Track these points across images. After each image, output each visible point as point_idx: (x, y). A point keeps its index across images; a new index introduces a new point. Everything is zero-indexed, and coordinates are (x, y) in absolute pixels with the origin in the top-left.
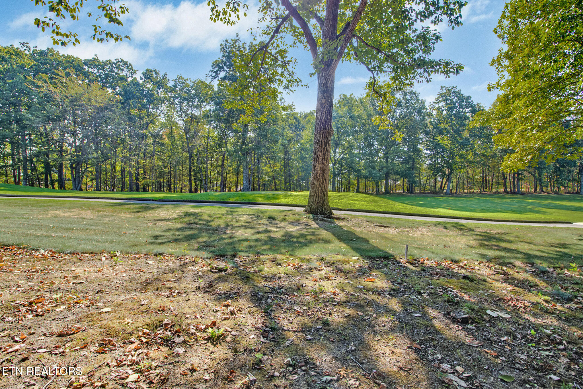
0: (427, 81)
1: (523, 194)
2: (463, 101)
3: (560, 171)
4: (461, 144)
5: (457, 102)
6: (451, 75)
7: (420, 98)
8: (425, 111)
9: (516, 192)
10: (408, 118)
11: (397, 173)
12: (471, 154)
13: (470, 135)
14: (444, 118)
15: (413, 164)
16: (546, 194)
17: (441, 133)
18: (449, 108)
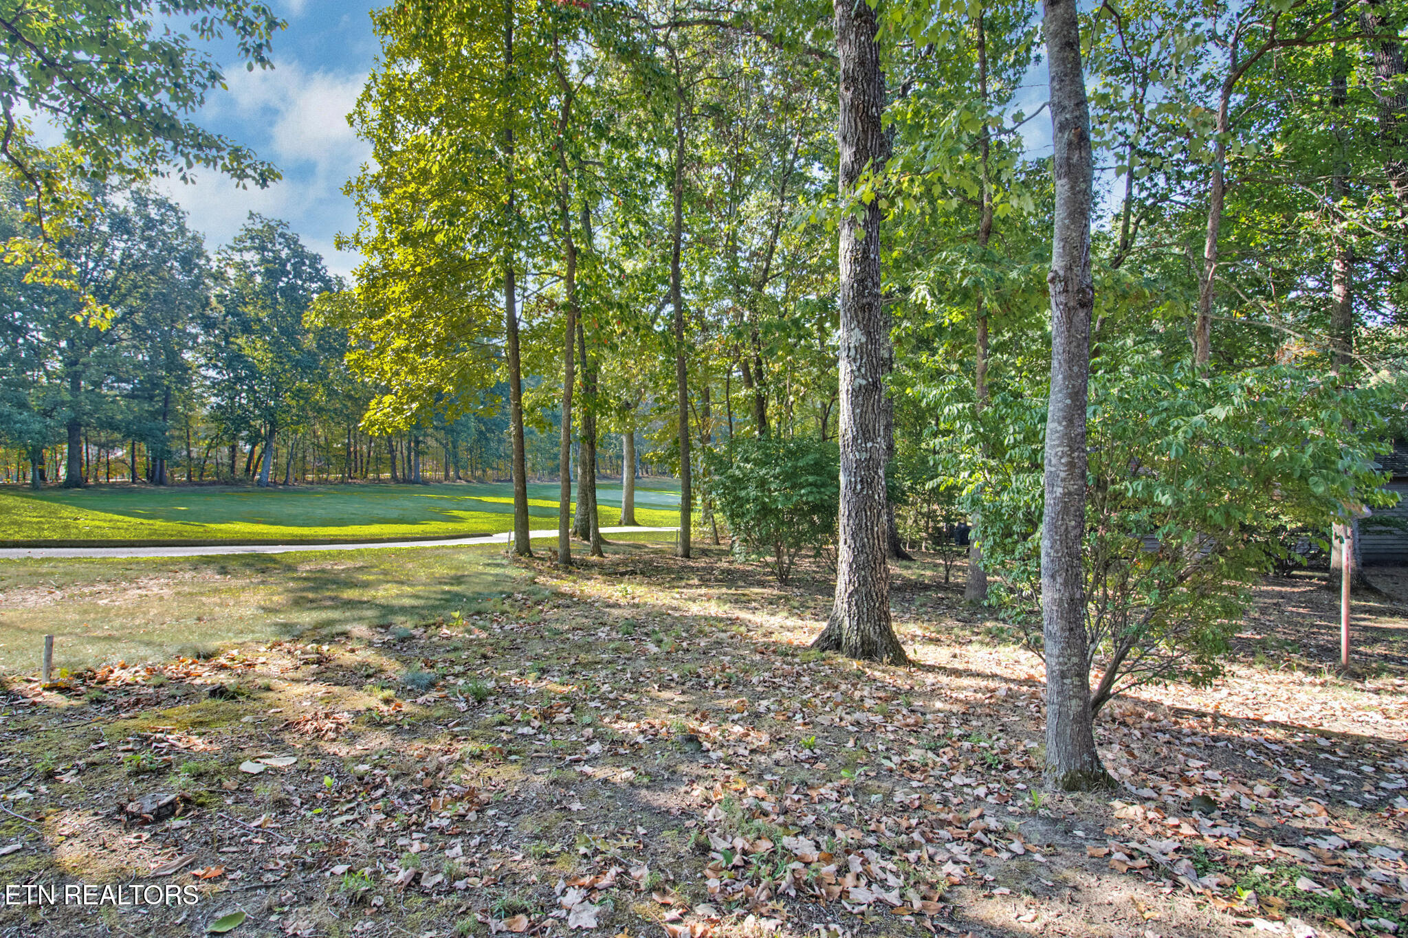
0: (184, 178)
1: (426, 482)
2: (304, 264)
3: (487, 439)
4: (297, 364)
5: (289, 260)
6: (249, 182)
7: (190, 224)
8: (203, 262)
9: (412, 481)
10: (152, 273)
11: (111, 425)
12: (321, 390)
13: (319, 346)
14: (255, 293)
15: (166, 402)
16: (464, 483)
17: (247, 329)
18: (267, 270)
